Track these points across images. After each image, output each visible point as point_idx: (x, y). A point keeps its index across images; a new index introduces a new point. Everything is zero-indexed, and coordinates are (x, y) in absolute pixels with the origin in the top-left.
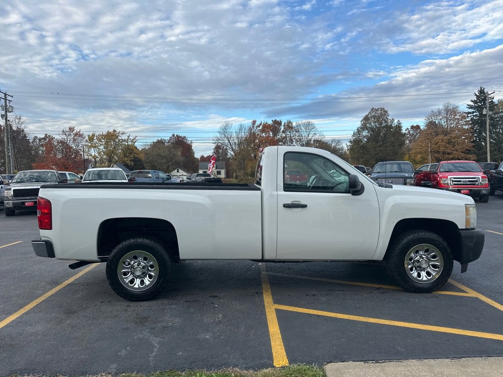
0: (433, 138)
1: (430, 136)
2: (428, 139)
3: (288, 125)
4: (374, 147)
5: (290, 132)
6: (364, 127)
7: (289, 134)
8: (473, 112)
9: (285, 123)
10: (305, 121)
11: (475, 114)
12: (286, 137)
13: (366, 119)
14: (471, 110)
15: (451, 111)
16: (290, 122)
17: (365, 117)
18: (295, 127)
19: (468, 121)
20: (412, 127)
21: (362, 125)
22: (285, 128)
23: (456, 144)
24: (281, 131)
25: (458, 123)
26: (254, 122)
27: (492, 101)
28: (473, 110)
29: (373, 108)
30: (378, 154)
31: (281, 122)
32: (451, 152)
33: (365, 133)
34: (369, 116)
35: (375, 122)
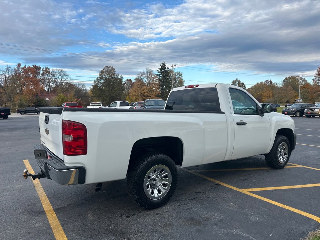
0: (142, 87)
1: (140, 86)
2: (139, 87)
3: (46, 70)
4: (108, 90)
5: (47, 75)
6: (101, 77)
7: (47, 76)
8: (160, 75)
9: (43, 69)
10: (59, 69)
11: (160, 76)
12: (44, 79)
13: (102, 72)
14: (159, 74)
15: (150, 73)
16: (47, 68)
17: (101, 71)
18: (51, 72)
19: (158, 79)
20: (127, 80)
21: (100, 75)
22: (43, 72)
23: (153, 91)
24: (40, 74)
25: (153, 80)
26: (19, 65)
27: (168, 70)
28: (160, 74)
29: (106, 66)
30: (110, 94)
31: (40, 67)
32: (150, 95)
33: (102, 81)
34: (104, 71)
35: (107, 75)
